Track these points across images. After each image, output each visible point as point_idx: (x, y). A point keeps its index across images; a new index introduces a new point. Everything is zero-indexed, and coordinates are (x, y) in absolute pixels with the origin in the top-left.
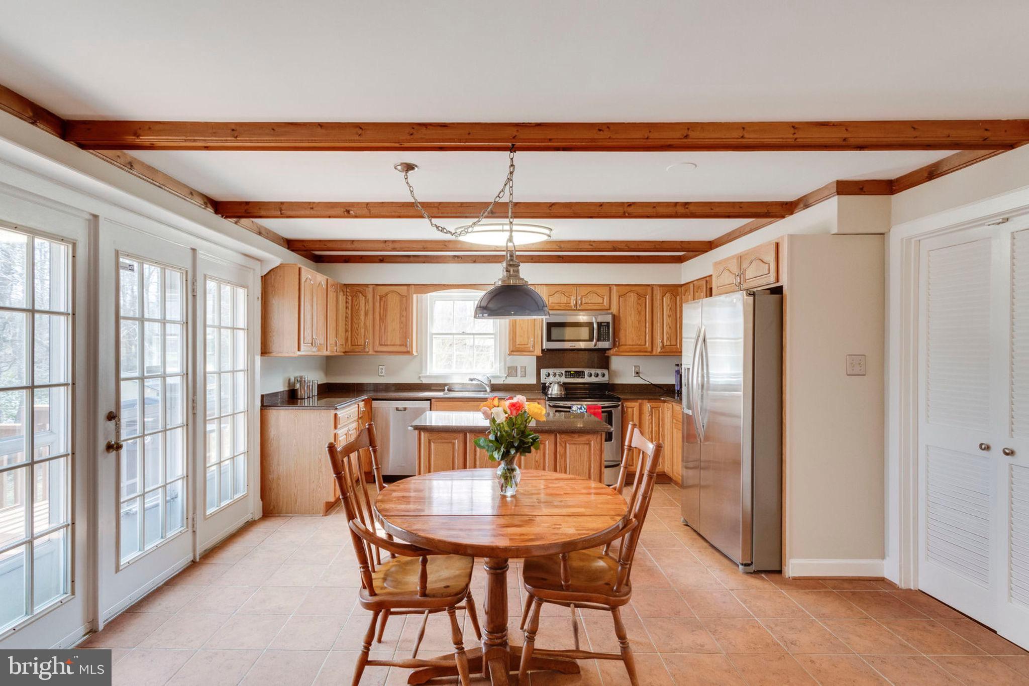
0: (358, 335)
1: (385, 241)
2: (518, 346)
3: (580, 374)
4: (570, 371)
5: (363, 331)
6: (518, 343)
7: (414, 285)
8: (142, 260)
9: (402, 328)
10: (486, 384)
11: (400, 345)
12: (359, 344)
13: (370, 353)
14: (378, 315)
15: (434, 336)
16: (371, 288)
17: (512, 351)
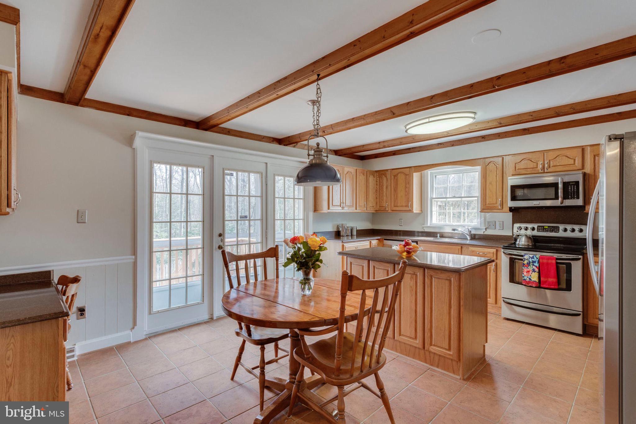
0: (382, 200)
2: (488, 205)
4: (544, 227)
5: (385, 197)
6: (487, 202)
7: (414, 167)
8: (237, 171)
9: (407, 195)
10: (468, 235)
11: (405, 206)
12: (383, 206)
13: (389, 211)
14: (393, 188)
15: (433, 200)
16: (389, 172)
17: (483, 209)
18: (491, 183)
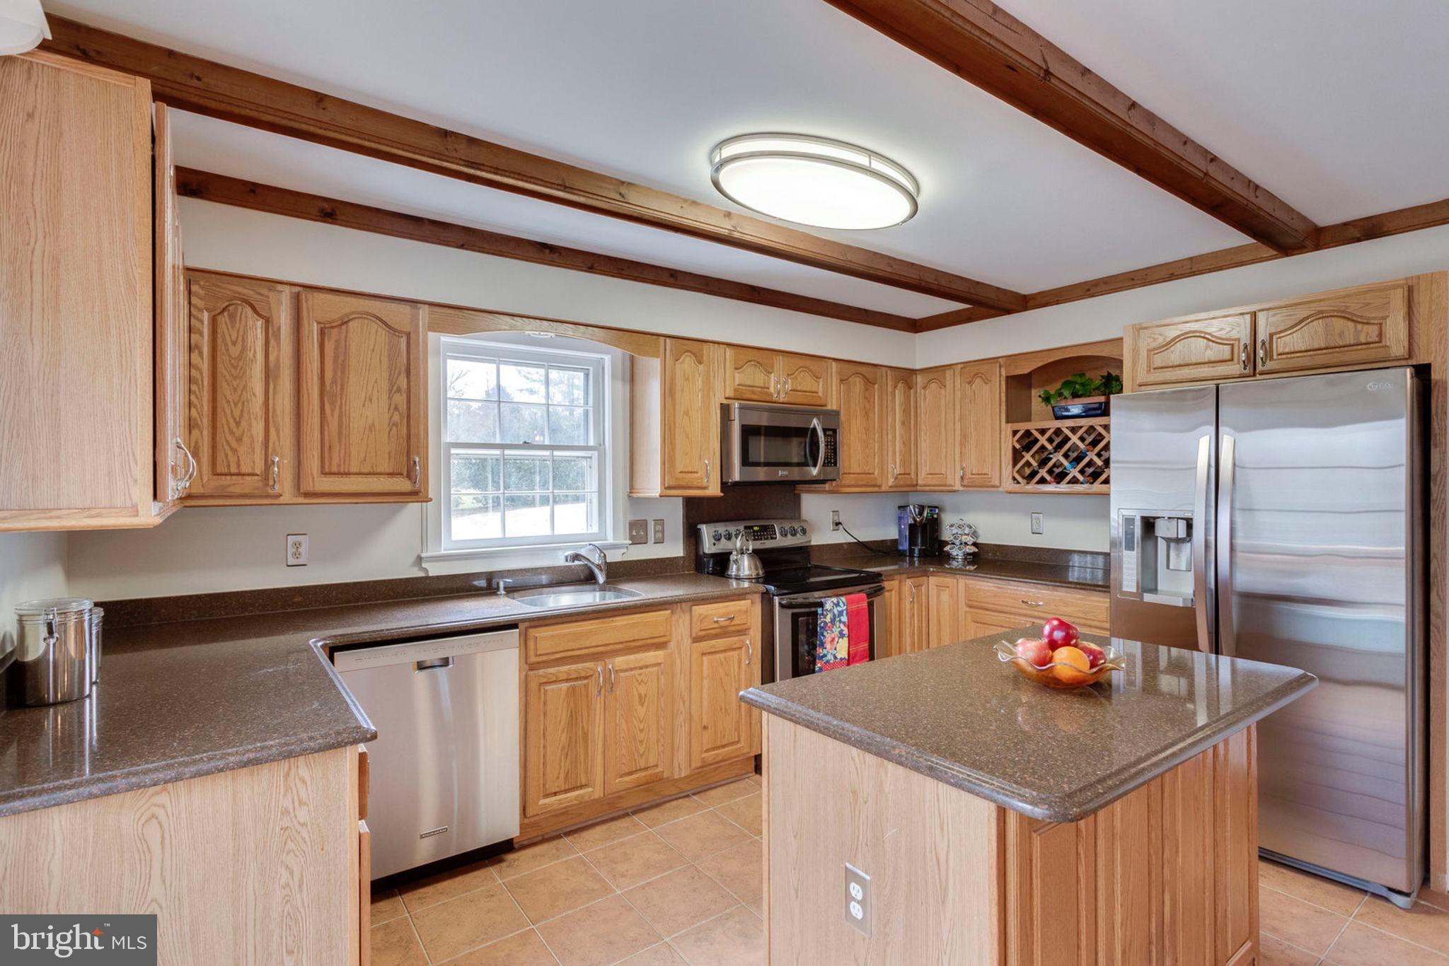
0: (239, 440)
1: (445, 134)
2: (681, 476)
4: (751, 527)
5: (258, 429)
6: (680, 467)
7: (431, 304)
9: (395, 425)
10: (599, 568)
11: (391, 474)
12: (245, 469)
13: (286, 498)
14: (316, 379)
15: (453, 451)
16: (286, 295)
17: (669, 488)
18: (687, 413)
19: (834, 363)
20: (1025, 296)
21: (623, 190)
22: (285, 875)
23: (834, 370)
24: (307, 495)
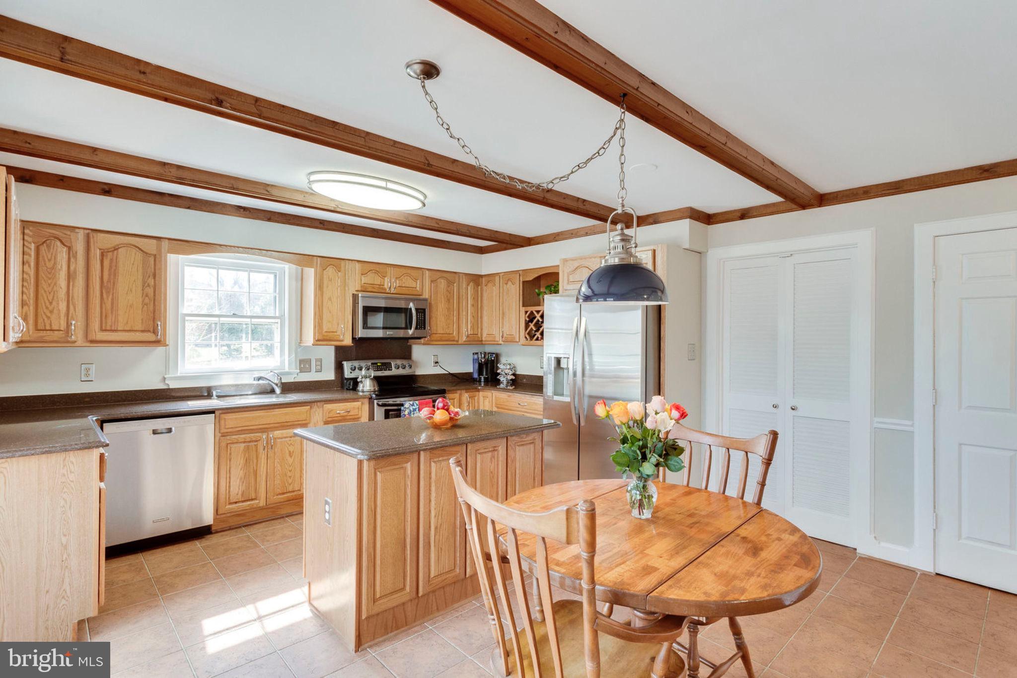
0: (51, 312)
2: (326, 334)
3: (387, 366)
4: (376, 363)
5: (63, 306)
6: (325, 329)
7: (169, 239)
9: (147, 304)
10: (277, 385)
11: (143, 331)
12: (54, 328)
13: (79, 343)
14: (98, 279)
15: (187, 318)
17: (318, 340)
18: (330, 299)
19: (427, 272)
20: (529, 238)
21: (269, 189)
22: (62, 503)
23: (427, 275)
24: (92, 342)
